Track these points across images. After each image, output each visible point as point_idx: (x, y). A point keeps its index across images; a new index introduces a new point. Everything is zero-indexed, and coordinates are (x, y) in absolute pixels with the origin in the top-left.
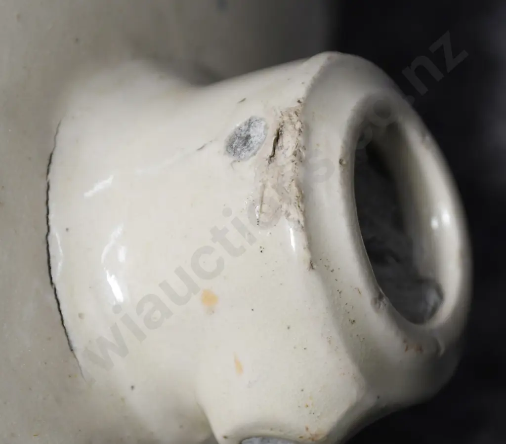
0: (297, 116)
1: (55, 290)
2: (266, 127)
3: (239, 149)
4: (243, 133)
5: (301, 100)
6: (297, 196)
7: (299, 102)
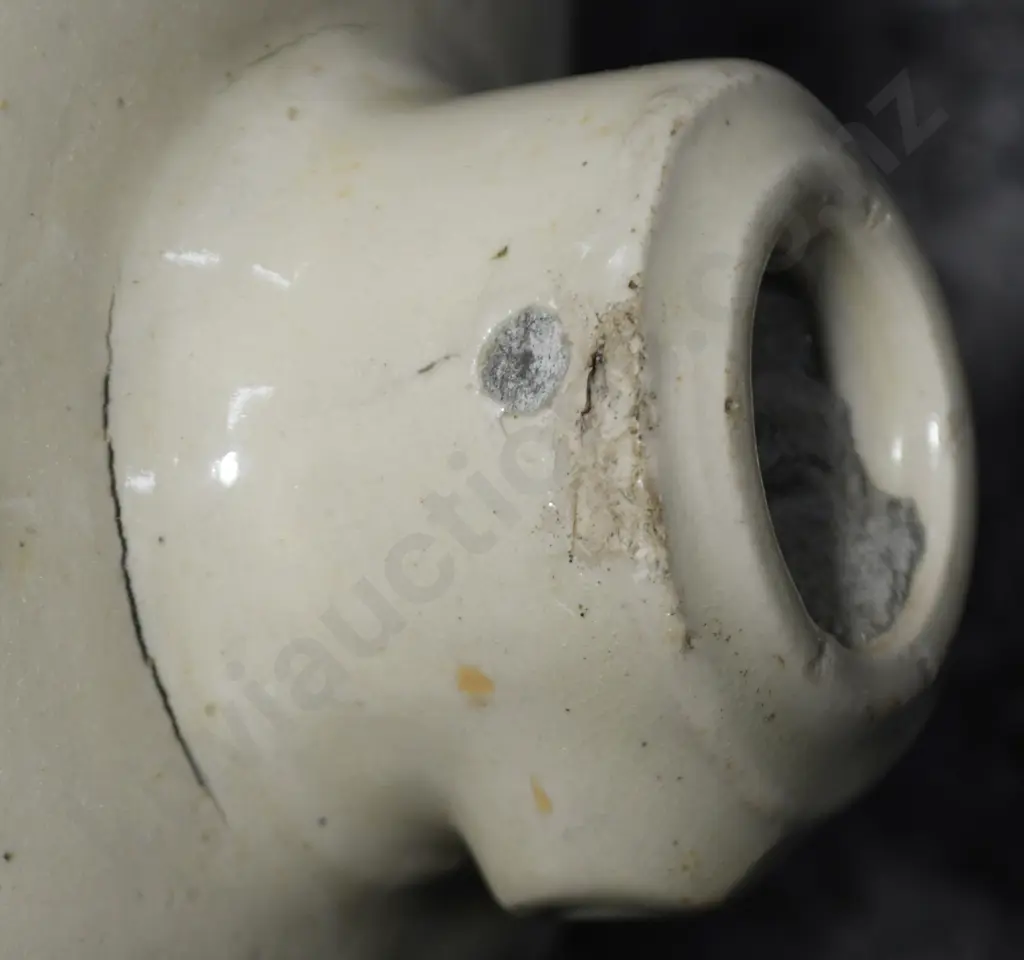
0: (633, 322)
1: (154, 669)
2: (565, 340)
3: (511, 385)
4: (515, 345)
5: (637, 282)
6: (649, 510)
7: (632, 285)
